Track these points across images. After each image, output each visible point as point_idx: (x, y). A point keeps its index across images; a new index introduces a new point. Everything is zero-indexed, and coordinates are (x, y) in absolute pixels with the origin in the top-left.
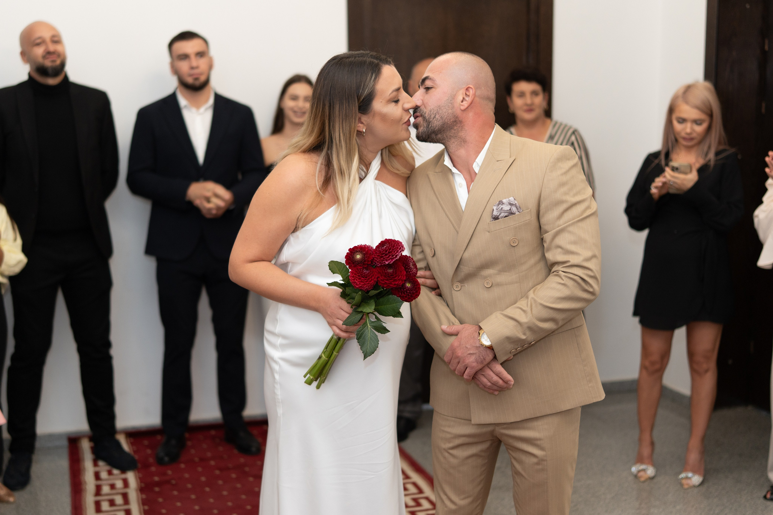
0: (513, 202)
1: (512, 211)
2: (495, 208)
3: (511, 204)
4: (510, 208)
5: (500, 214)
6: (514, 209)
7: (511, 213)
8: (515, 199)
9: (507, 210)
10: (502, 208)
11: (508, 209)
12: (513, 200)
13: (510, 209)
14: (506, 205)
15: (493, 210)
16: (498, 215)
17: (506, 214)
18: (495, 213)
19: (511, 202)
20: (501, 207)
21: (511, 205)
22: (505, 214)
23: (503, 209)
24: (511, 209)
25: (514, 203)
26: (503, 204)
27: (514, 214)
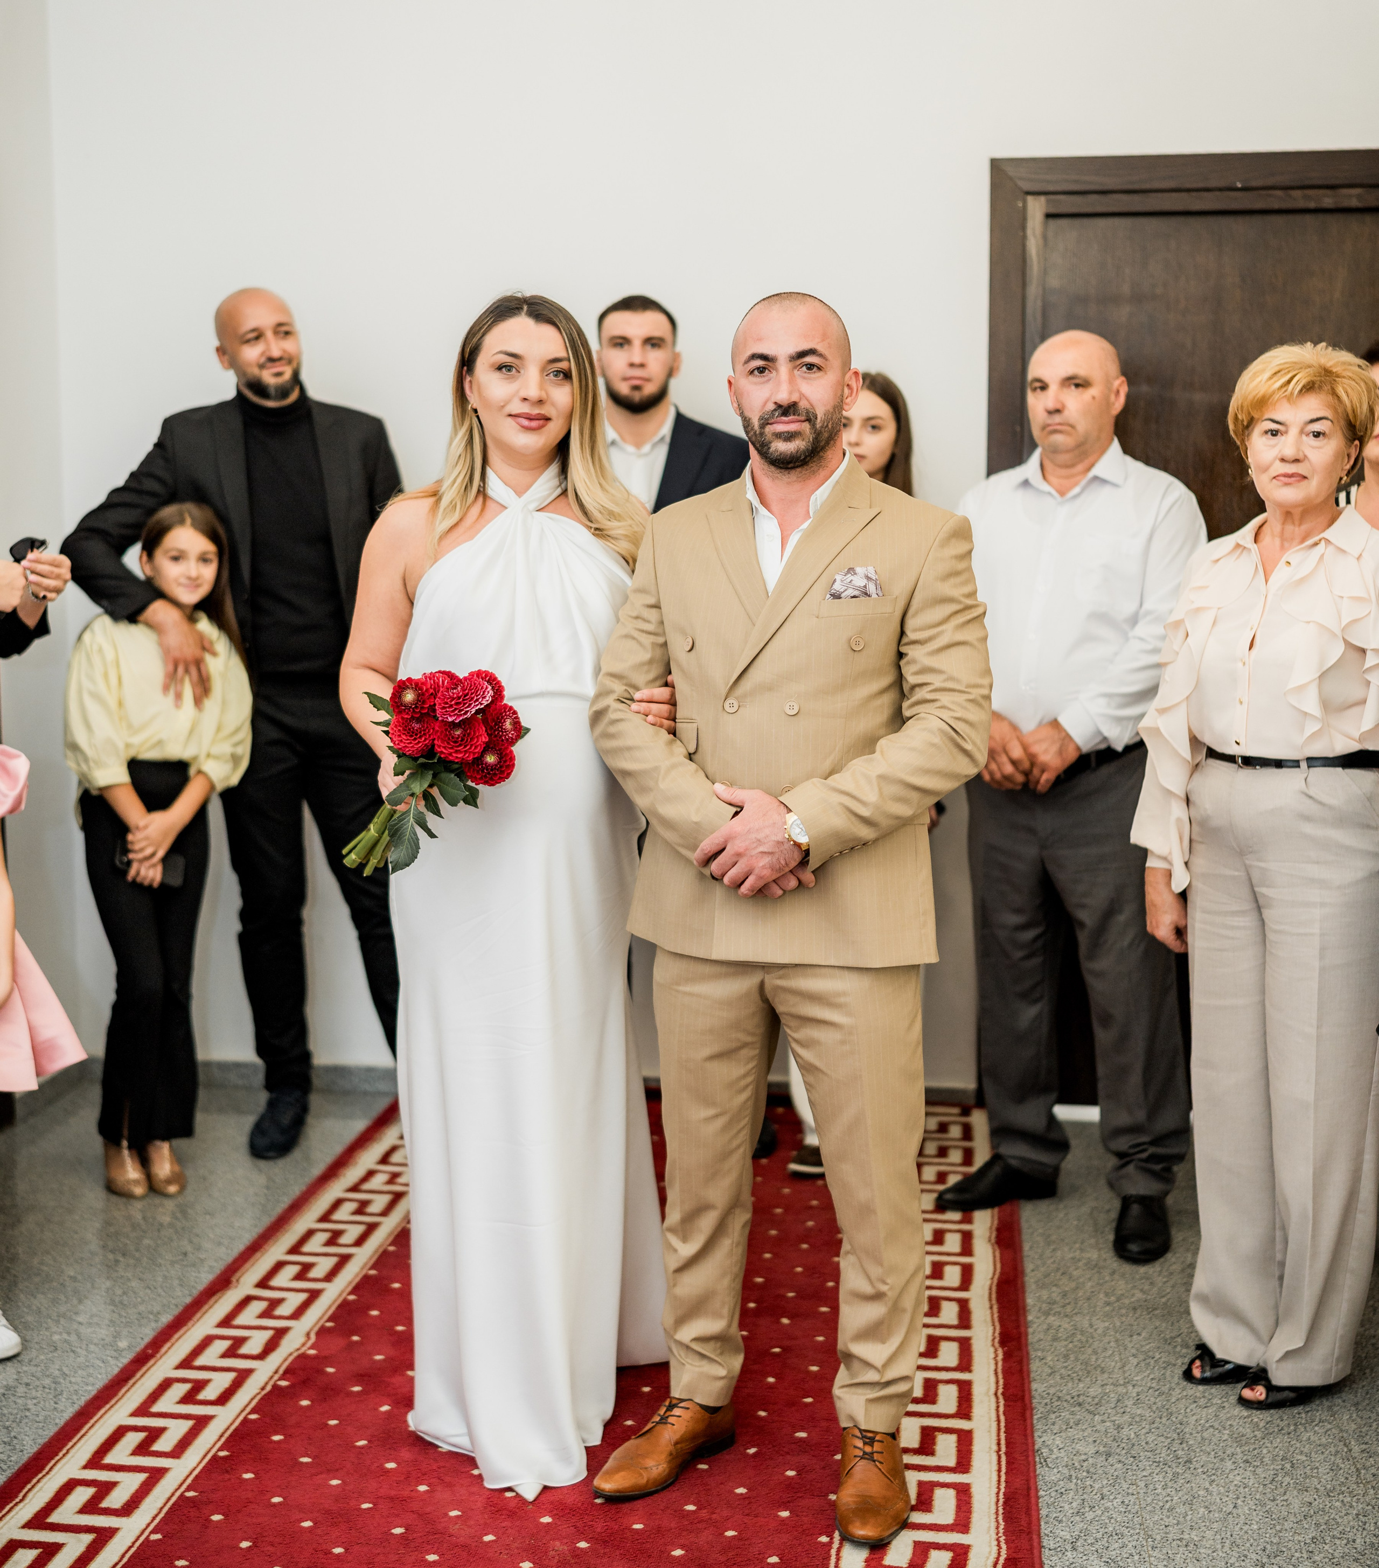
1: (869, 590)
2: (838, 578)
3: (868, 578)
4: (866, 584)
5: (845, 590)
6: (872, 588)
7: (865, 593)
8: (877, 571)
9: (860, 587)
10: (851, 581)
11: (863, 585)
12: (874, 572)
13: (865, 587)
14: (859, 577)
15: (835, 581)
16: (842, 590)
17: (856, 593)
18: (838, 587)
19: (870, 575)
21: (868, 580)
23: (853, 582)
24: (868, 586)
25: (875, 578)
26: (855, 574)
27: (869, 596)
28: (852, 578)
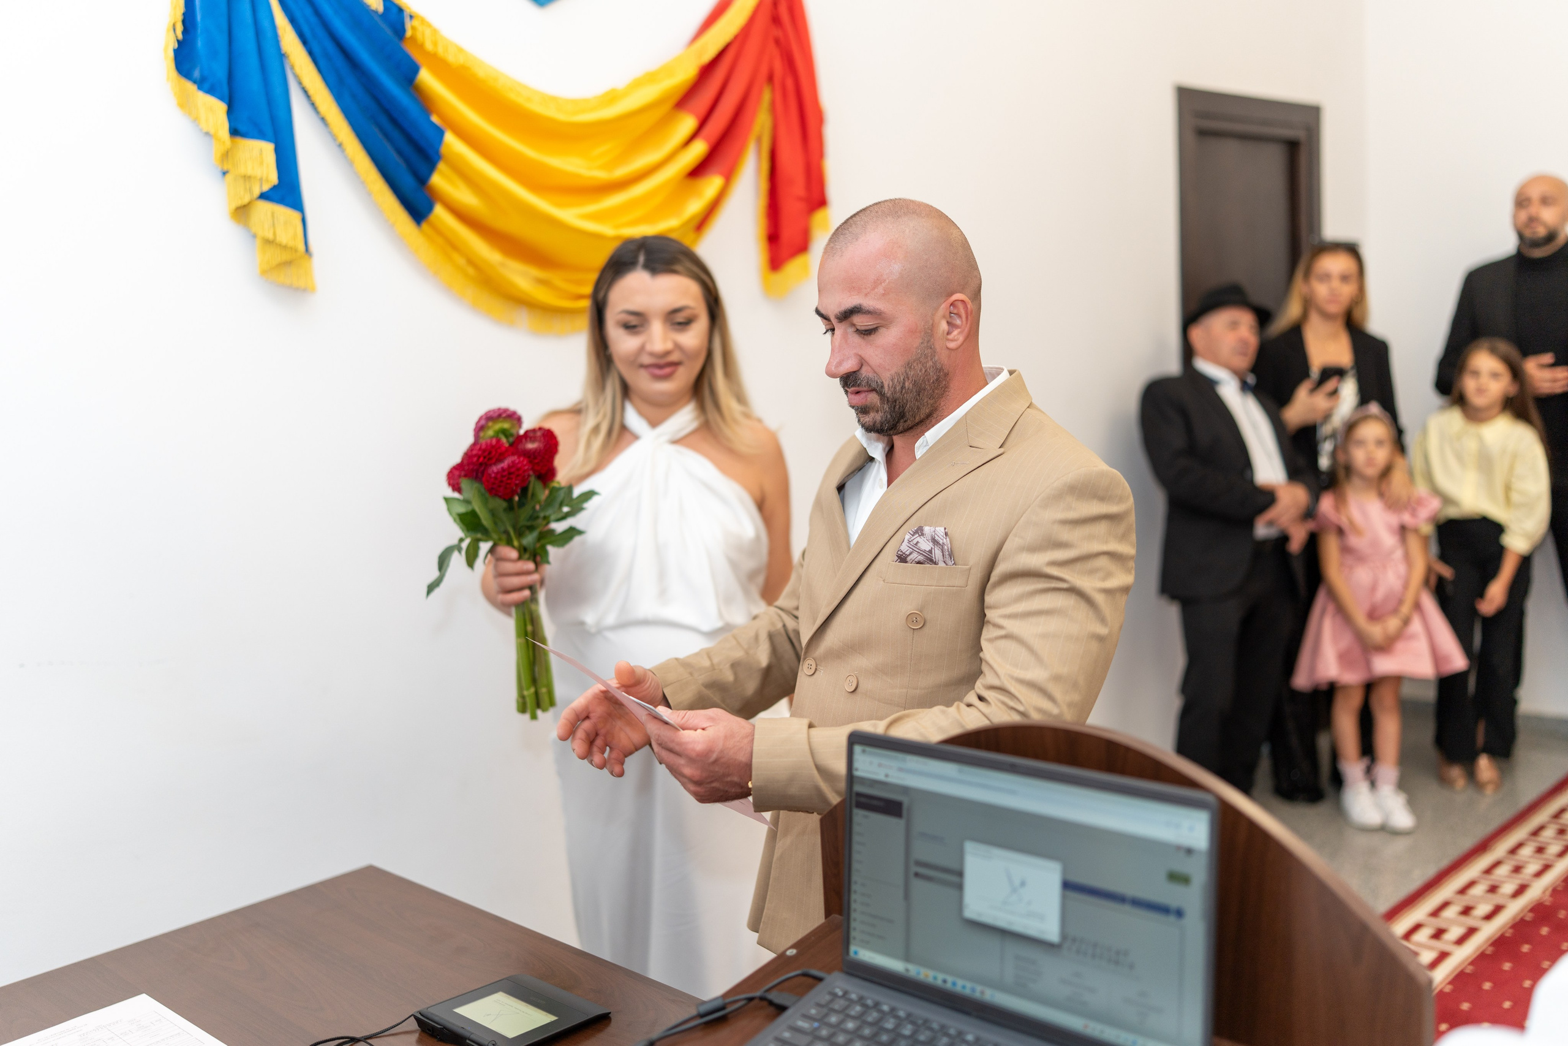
0: (939, 539)
1: (934, 556)
2: (908, 538)
3: (935, 541)
4: (932, 548)
5: (910, 554)
6: (937, 554)
7: (931, 561)
8: (946, 534)
9: (925, 551)
10: (918, 542)
11: (928, 548)
12: (942, 534)
13: (930, 551)
14: (925, 539)
15: (903, 541)
16: (908, 553)
17: (921, 558)
18: (905, 549)
19: (937, 538)
20: (915, 542)
21: (934, 543)
22: (919, 557)
23: (919, 545)
24: (933, 550)
25: (941, 542)
26: (922, 534)
27: (935, 563)
28: (918, 539)
